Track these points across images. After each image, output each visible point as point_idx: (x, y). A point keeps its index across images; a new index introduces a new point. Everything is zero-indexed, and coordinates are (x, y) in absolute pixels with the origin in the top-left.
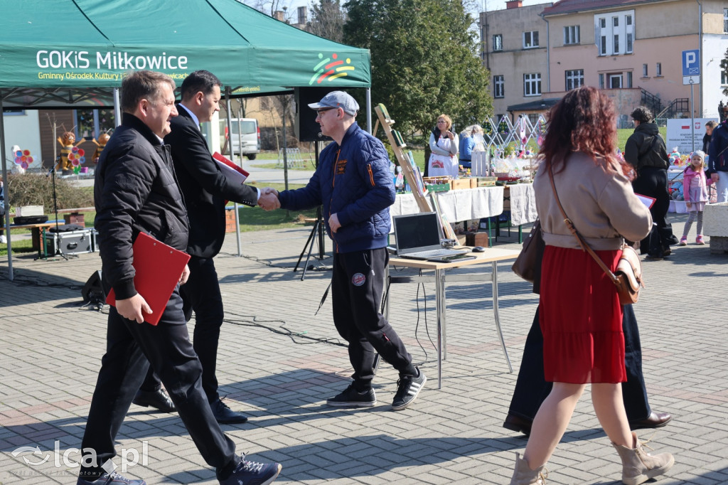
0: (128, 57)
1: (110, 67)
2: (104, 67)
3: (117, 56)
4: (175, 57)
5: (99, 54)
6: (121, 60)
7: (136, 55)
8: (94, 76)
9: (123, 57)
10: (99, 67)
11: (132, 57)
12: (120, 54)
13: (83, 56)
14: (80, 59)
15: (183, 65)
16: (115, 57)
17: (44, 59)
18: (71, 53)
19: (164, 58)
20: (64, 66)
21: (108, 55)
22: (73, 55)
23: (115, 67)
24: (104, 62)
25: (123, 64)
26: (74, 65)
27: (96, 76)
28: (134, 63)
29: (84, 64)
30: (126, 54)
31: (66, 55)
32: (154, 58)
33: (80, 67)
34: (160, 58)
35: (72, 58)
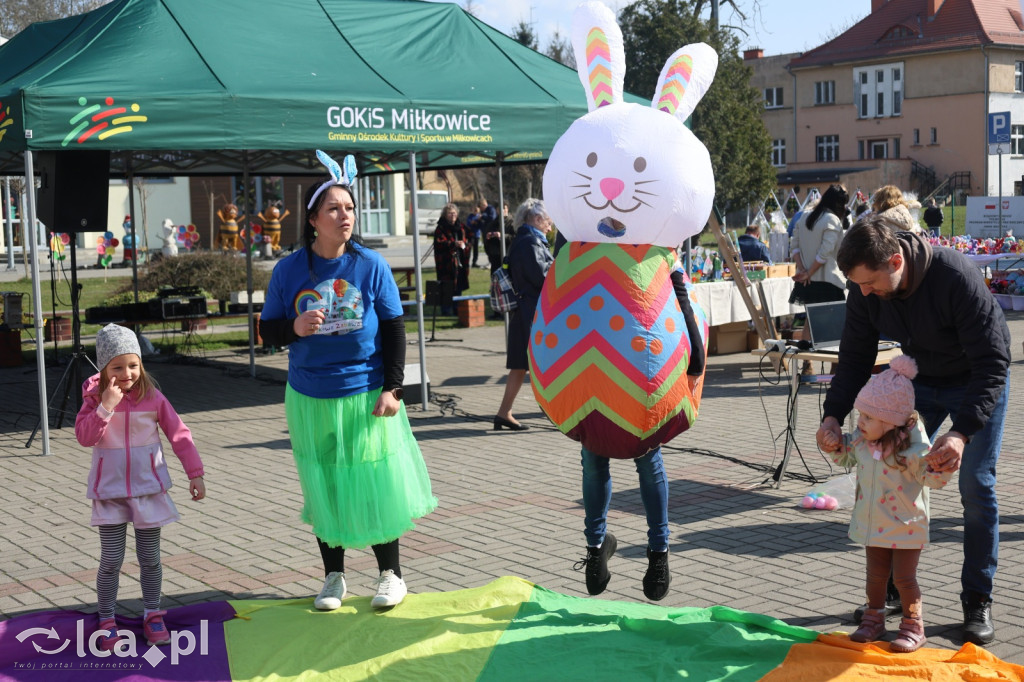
0: (426, 116)
1: (406, 127)
2: (400, 127)
3: (414, 114)
4: (476, 117)
5: (394, 112)
6: (418, 119)
7: (434, 113)
8: (389, 137)
9: (420, 115)
10: (394, 127)
11: (430, 116)
12: (417, 111)
13: (378, 113)
14: (375, 117)
15: (485, 126)
16: (412, 116)
17: (336, 117)
18: (365, 109)
19: (465, 117)
20: (357, 125)
21: (405, 112)
22: (367, 112)
23: (412, 127)
24: (400, 122)
25: (421, 124)
26: (368, 124)
27: (391, 137)
28: (432, 123)
29: (379, 122)
30: (424, 112)
31: (359, 112)
32: (454, 117)
33: (375, 126)
34: (461, 116)
35: (365, 116)
